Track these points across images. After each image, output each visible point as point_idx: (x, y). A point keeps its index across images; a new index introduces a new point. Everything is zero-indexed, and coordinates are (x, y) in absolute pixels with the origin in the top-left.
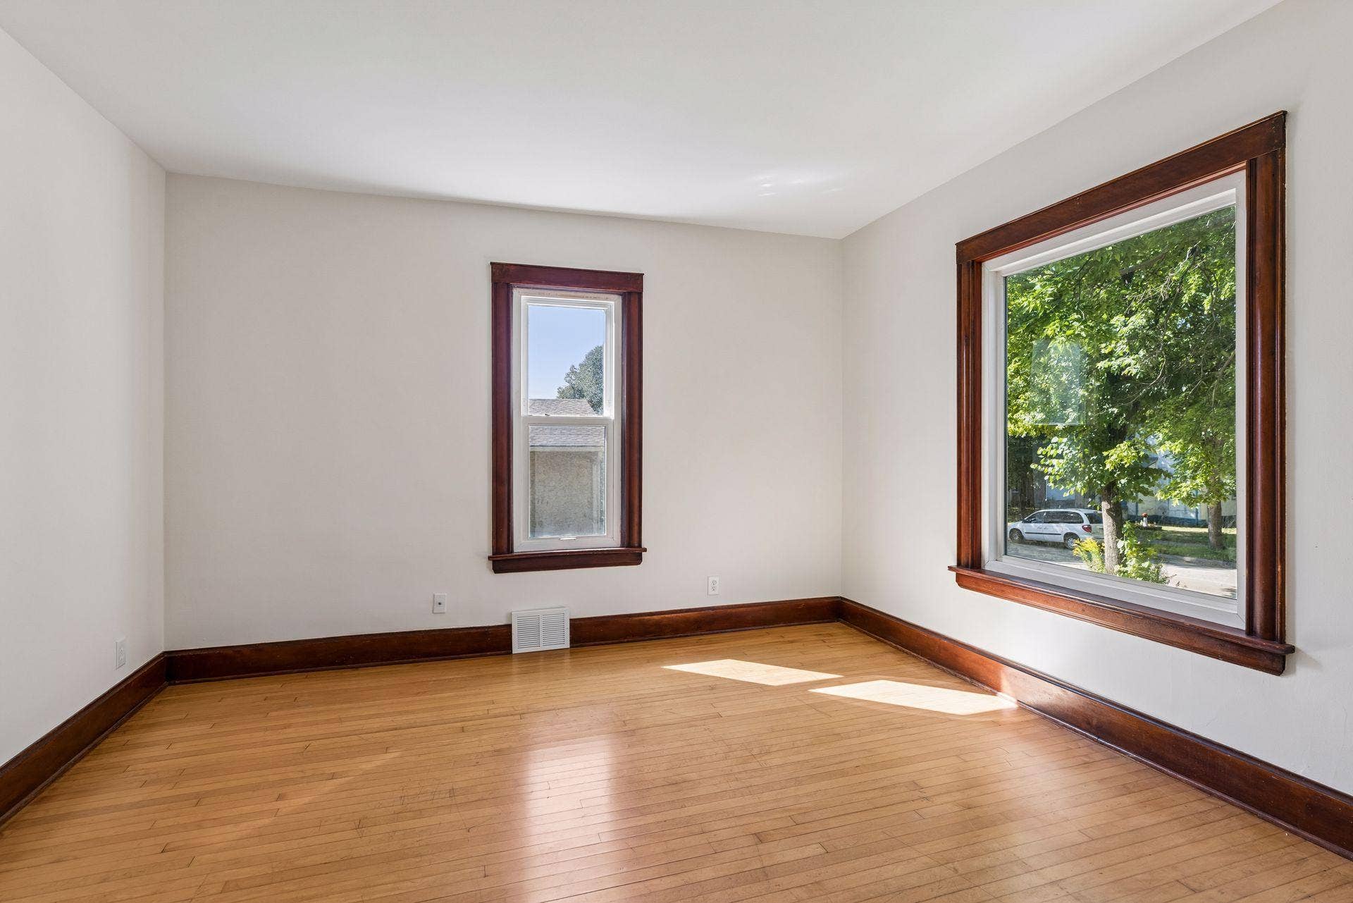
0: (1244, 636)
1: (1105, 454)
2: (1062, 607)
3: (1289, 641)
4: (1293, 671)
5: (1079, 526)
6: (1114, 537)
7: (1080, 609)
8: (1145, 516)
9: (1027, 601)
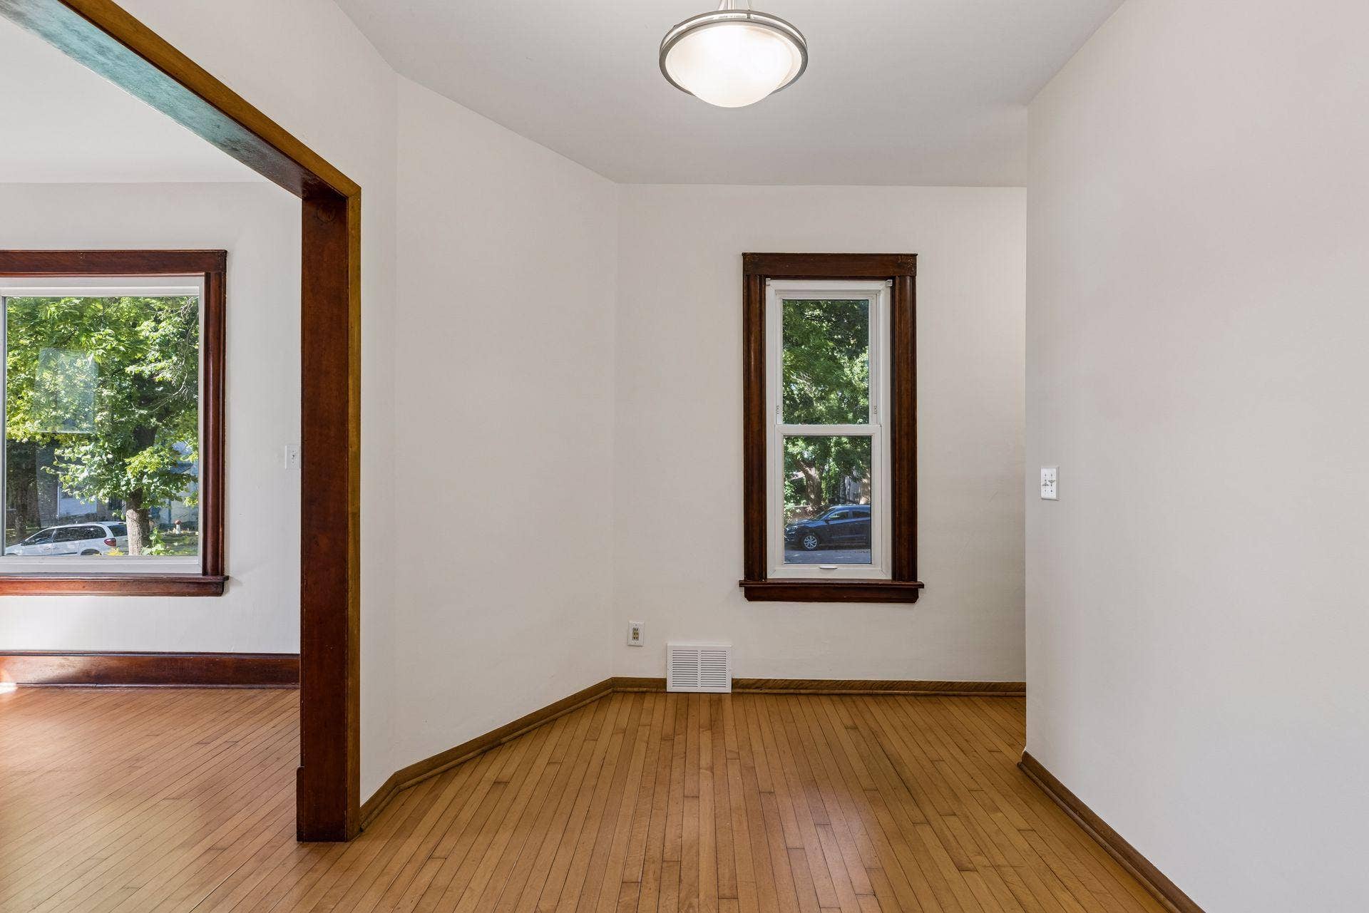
0: (201, 577)
1: (127, 460)
2: (63, 589)
3: (226, 574)
4: (228, 591)
5: (100, 541)
6: (140, 545)
7: (81, 587)
8: (178, 523)
9: (27, 592)
